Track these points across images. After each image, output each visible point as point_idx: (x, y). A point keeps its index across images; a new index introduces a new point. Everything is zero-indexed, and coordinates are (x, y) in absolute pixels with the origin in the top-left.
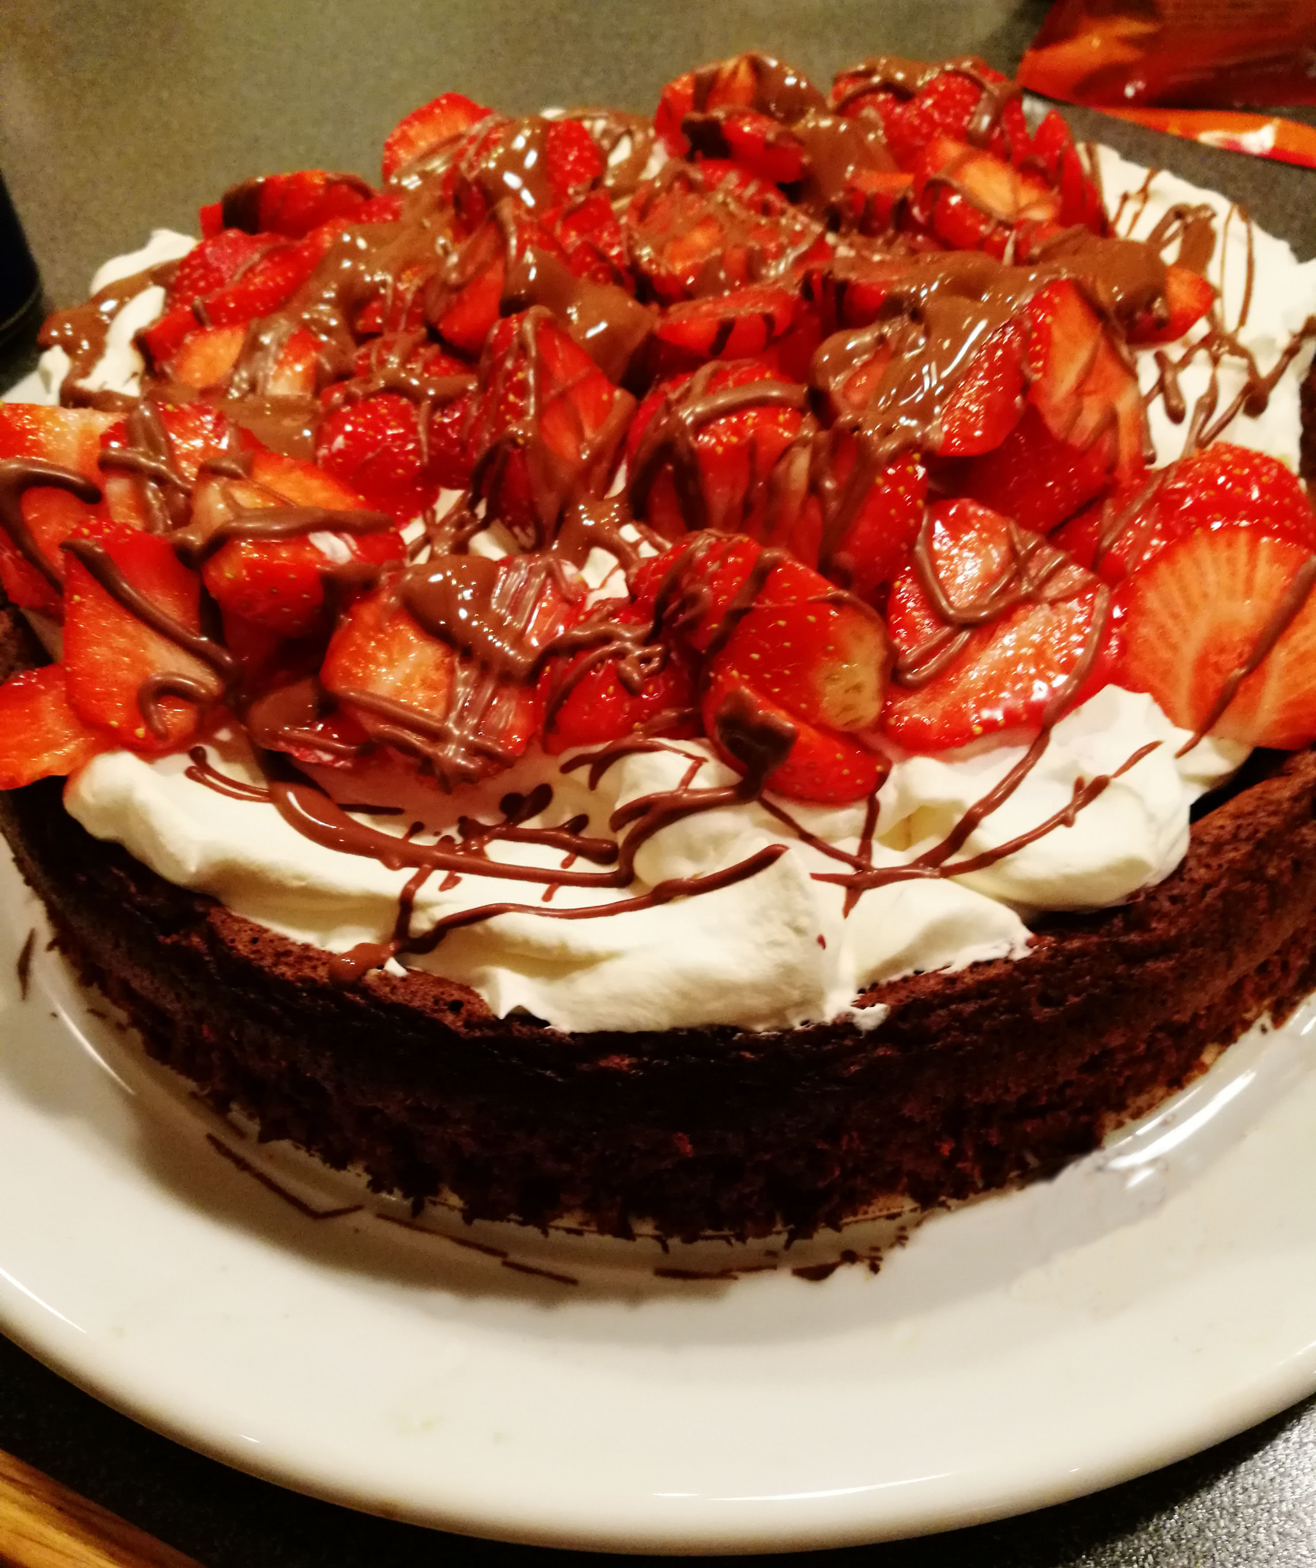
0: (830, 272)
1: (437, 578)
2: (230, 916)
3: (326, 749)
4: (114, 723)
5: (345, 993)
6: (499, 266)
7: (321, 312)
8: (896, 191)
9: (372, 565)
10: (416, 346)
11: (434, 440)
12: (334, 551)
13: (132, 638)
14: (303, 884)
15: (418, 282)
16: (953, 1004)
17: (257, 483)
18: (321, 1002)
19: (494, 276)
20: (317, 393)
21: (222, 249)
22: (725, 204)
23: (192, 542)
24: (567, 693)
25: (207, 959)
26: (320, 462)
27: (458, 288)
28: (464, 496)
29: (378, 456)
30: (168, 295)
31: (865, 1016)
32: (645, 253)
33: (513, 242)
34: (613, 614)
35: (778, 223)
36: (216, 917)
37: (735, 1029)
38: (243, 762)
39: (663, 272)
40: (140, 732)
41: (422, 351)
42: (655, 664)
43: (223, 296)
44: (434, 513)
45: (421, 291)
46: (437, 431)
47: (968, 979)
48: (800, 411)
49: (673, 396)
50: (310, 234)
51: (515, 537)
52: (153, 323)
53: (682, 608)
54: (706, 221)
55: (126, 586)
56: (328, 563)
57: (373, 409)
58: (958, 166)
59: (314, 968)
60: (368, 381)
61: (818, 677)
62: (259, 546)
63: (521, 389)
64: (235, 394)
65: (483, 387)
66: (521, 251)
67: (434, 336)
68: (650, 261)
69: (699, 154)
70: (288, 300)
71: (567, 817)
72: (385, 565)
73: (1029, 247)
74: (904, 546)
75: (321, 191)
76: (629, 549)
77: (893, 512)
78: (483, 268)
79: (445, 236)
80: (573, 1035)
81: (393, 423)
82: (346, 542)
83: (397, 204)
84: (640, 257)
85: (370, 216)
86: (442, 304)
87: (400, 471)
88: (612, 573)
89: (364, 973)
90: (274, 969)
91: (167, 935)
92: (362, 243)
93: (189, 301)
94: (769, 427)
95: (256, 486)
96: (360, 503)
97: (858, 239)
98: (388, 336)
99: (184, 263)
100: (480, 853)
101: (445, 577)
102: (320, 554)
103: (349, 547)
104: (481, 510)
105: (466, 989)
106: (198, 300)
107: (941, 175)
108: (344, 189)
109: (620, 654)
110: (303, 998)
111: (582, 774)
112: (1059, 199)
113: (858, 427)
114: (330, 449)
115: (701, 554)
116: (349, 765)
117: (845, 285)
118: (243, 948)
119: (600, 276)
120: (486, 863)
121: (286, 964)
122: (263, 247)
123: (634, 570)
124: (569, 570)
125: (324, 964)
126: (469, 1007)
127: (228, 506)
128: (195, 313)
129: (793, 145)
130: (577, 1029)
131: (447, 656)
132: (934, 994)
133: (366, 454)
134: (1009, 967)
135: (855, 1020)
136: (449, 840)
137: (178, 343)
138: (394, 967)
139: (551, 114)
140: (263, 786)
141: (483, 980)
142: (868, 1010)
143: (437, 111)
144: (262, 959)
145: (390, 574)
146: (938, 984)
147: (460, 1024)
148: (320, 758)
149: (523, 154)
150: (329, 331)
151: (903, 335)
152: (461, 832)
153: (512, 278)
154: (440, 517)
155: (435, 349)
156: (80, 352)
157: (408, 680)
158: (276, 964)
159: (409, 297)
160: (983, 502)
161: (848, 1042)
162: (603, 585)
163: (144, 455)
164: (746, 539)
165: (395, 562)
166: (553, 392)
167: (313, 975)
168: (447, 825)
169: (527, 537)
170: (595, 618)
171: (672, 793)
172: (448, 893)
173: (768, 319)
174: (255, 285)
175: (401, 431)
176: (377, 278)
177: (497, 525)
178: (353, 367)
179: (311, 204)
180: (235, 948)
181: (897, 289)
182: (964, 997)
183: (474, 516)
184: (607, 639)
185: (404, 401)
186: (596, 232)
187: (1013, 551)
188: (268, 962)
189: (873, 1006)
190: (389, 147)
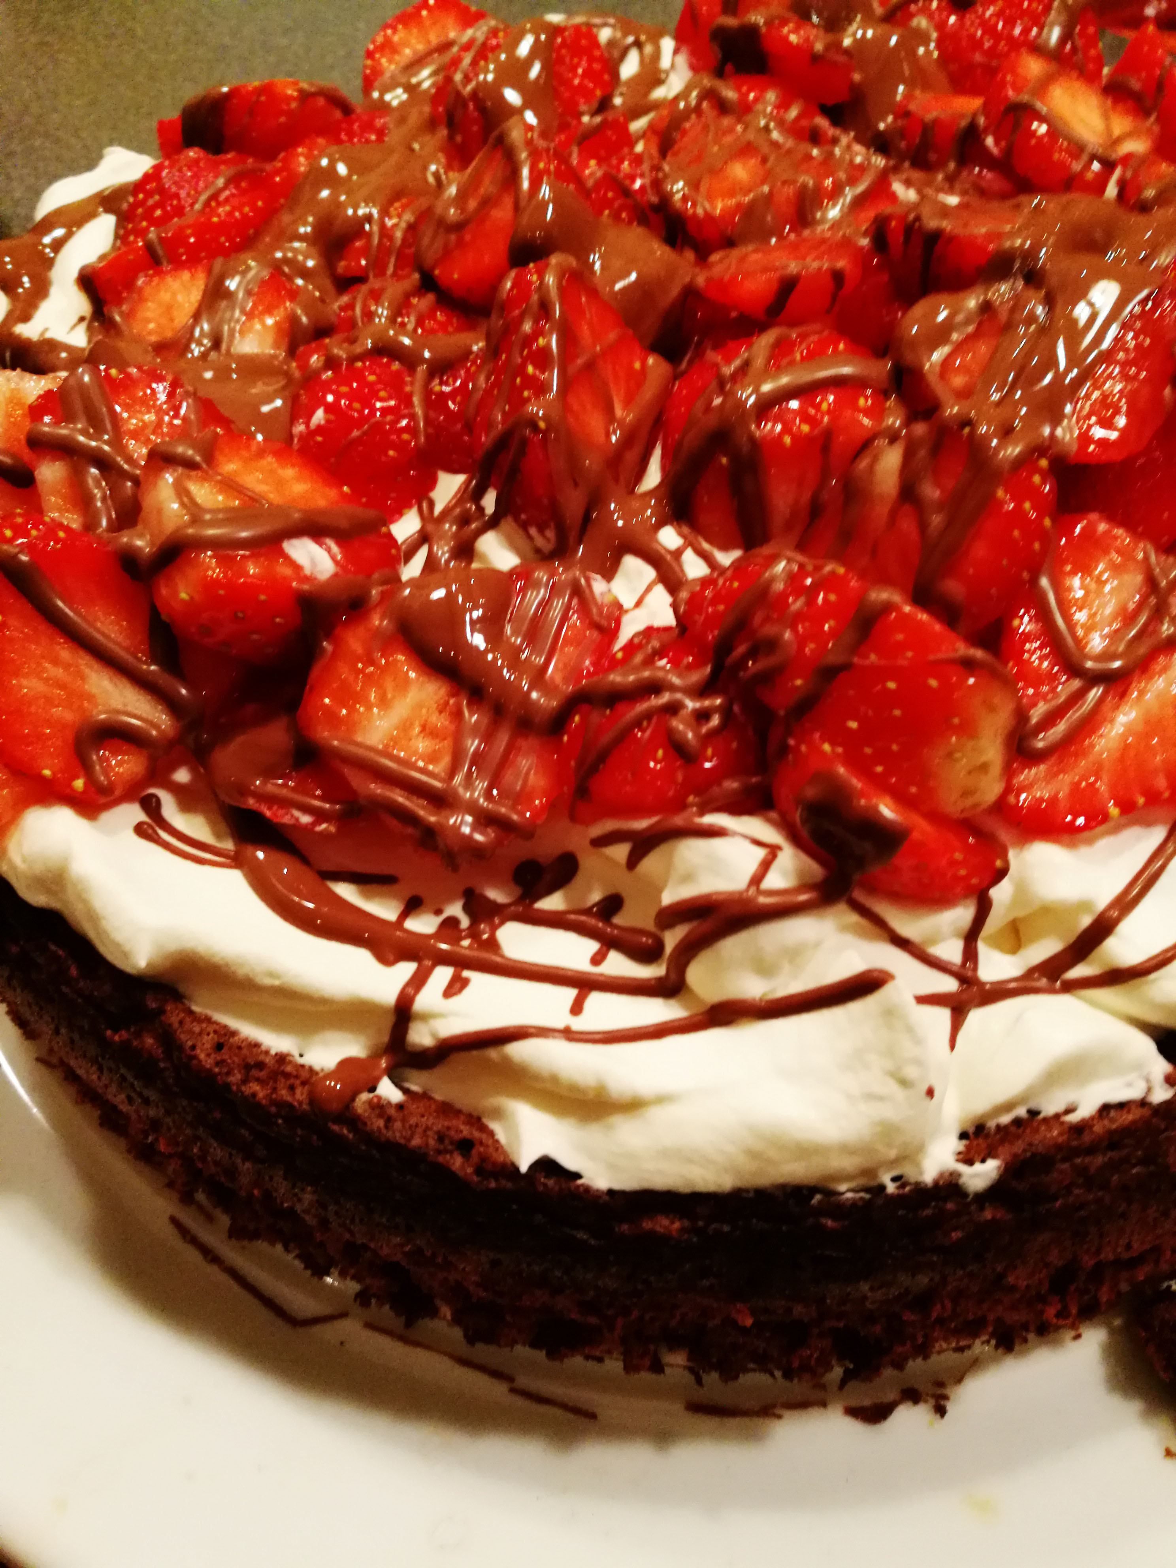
0: (918, 218)
1: (439, 594)
2: (191, 1013)
3: (306, 809)
4: (47, 772)
5: (330, 1124)
6: (508, 202)
7: (295, 251)
8: (962, 116)
9: (360, 578)
10: (407, 296)
11: (432, 414)
12: (313, 563)
13: (67, 666)
14: (277, 983)
15: (408, 217)
16: (1078, 1157)
17: (220, 474)
18: (299, 1132)
19: (502, 214)
20: (292, 352)
21: (180, 170)
22: (767, 129)
23: (140, 549)
24: (603, 756)
25: (162, 1065)
26: (296, 440)
27: (458, 227)
28: (467, 483)
29: (365, 433)
30: (118, 226)
31: (976, 1175)
32: (678, 187)
33: (525, 172)
34: (660, 653)
35: (831, 154)
36: (174, 1017)
37: (813, 1190)
38: (206, 813)
39: (700, 211)
40: (79, 784)
41: (415, 301)
42: (715, 721)
43: (181, 229)
44: (431, 504)
45: (412, 228)
46: (433, 402)
47: (1098, 1128)
48: (882, 394)
49: (728, 370)
50: (282, 155)
51: (530, 538)
52: (102, 258)
53: (753, 653)
54: (746, 150)
55: (60, 604)
56: (307, 579)
57: (358, 375)
58: (1043, 86)
59: (292, 1088)
60: (353, 341)
61: (935, 757)
62: (224, 561)
63: (542, 359)
64: (196, 350)
65: (493, 351)
66: (535, 184)
67: (428, 283)
68: (685, 199)
69: (729, 68)
70: (258, 235)
71: (596, 896)
72: (376, 576)
73: (1140, 190)
74: (1025, 575)
75: (294, 105)
76: (669, 557)
77: (1016, 533)
78: (487, 203)
79: (438, 162)
80: (611, 1192)
81: (382, 394)
82: (329, 550)
83: (379, 122)
84: (672, 194)
85: (351, 135)
86: (439, 244)
87: (391, 453)
88: (649, 589)
89: (353, 1099)
90: (243, 1088)
91: (116, 1030)
92: (342, 169)
93: (142, 233)
94: (848, 413)
95: (219, 478)
96: (343, 495)
97: (916, 175)
98: (374, 283)
99: (138, 187)
100: (493, 945)
101: (449, 593)
102: (297, 568)
103: (333, 558)
104: (489, 502)
105: (476, 1121)
106: (152, 234)
107: (1025, 98)
108: (321, 101)
109: (674, 708)
110: (278, 1125)
111: (620, 852)
112: (1156, 129)
113: (969, 422)
114: (308, 426)
115: (779, 586)
116: (333, 829)
117: (937, 236)
118: (205, 1057)
119: (624, 215)
120: (498, 959)
121: (258, 1080)
122: (227, 171)
123: (684, 595)
124: (599, 586)
125: (304, 1083)
126: (482, 1149)
127: (182, 504)
128: (149, 247)
129: (841, 59)
130: (617, 1186)
131: (453, 696)
132: (1058, 1147)
133: (351, 431)
134: (1145, 1112)
135: (962, 1181)
136: (451, 923)
137: (129, 285)
138: (388, 1091)
139: (555, 18)
140: (229, 845)
141: (498, 1113)
142: (978, 1167)
143: (424, 13)
144: (228, 1073)
145: (380, 588)
146: (1061, 1134)
147: (469, 1170)
148: (297, 819)
149: (527, 63)
150: (305, 273)
151: (1017, 303)
152: (466, 909)
153: (525, 220)
154: (438, 509)
155: (430, 298)
156: (20, 290)
157: (405, 727)
158: (245, 1081)
159: (399, 234)
160: (1113, 518)
161: (950, 1206)
162: (638, 604)
163: (85, 433)
164: (841, 570)
165: (387, 571)
166: (580, 361)
167: (289, 1099)
168: (450, 900)
169: (545, 541)
170: (638, 658)
171: (740, 893)
172: (456, 1002)
173: (837, 276)
174: (219, 216)
175: (392, 403)
176: (361, 212)
177: (508, 524)
178: (334, 319)
179: (283, 119)
180: (195, 1057)
181: (1007, 244)
182: (1091, 1150)
183: (481, 509)
184: (655, 687)
185: (396, 366)
186: (614, 161)
187: (1151, 582)
188: (236, 1077)
189: (983, 1161)
190: (370, 55)
